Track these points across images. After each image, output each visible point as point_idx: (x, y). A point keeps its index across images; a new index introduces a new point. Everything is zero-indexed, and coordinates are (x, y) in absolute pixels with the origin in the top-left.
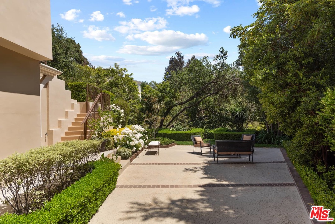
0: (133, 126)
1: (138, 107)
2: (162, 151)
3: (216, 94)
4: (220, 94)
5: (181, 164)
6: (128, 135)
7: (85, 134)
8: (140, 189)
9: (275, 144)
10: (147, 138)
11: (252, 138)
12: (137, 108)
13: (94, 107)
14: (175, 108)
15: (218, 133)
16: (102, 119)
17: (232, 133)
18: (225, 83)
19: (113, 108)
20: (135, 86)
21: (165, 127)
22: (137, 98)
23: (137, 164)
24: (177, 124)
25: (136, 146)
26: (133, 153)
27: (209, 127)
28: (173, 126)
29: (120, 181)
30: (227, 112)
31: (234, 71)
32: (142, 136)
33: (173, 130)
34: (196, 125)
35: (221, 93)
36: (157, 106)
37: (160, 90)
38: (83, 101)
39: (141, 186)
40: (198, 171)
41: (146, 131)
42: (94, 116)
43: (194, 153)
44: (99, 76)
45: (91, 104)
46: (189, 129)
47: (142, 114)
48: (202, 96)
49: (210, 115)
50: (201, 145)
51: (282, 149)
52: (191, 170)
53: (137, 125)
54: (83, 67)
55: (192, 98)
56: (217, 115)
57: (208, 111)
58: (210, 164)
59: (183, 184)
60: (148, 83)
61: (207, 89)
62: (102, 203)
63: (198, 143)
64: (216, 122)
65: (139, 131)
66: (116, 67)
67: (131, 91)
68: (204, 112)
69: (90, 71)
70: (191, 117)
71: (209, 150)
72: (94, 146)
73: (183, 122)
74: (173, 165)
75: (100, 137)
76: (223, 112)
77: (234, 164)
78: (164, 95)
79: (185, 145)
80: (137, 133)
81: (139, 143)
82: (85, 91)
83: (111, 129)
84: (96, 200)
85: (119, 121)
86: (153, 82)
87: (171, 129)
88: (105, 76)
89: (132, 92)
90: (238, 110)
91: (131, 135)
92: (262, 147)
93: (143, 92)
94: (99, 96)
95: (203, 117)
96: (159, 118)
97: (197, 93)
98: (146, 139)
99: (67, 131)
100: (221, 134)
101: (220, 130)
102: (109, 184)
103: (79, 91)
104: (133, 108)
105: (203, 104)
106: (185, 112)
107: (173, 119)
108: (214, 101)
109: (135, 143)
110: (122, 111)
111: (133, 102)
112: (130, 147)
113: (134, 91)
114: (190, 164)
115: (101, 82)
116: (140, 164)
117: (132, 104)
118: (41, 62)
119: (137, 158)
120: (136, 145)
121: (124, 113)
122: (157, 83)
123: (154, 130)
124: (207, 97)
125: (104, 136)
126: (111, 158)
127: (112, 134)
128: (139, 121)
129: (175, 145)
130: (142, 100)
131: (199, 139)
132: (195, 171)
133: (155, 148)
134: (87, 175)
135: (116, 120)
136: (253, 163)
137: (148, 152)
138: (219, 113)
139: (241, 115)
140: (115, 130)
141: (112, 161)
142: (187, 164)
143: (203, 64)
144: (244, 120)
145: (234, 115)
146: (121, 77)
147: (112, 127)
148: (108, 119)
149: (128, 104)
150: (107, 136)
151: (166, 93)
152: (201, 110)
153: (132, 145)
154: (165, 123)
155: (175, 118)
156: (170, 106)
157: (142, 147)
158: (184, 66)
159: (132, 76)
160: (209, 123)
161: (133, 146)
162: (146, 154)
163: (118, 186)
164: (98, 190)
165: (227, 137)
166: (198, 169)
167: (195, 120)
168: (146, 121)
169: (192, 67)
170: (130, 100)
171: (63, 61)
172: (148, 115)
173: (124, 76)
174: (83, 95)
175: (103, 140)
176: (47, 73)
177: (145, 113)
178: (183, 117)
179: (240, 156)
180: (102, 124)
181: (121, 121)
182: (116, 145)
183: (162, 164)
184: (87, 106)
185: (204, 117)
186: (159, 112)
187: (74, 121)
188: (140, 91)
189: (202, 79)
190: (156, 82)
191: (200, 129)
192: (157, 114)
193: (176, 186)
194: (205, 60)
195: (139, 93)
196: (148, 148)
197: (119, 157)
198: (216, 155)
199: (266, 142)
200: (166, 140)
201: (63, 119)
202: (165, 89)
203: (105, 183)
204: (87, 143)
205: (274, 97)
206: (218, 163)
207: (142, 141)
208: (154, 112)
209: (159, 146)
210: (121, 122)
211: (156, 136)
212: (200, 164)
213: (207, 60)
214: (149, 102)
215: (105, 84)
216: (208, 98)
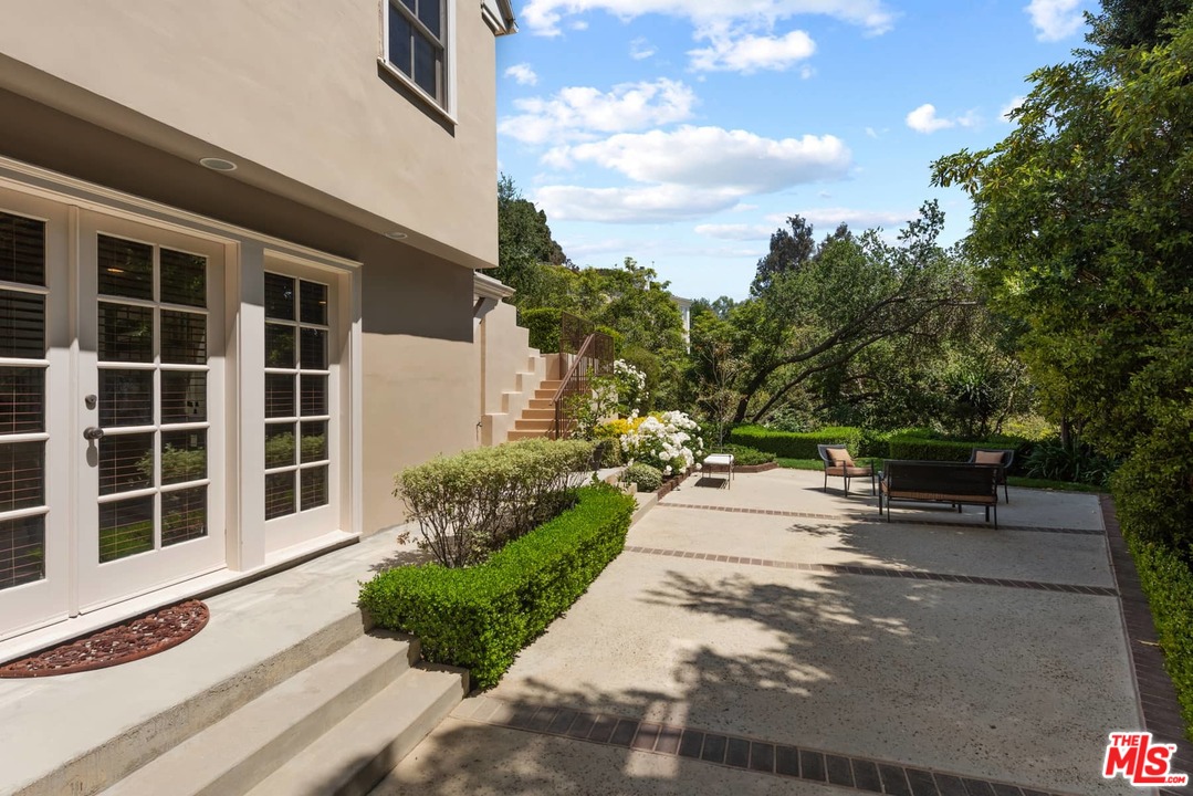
0: (666, 413)
1: (680, 367)
2: (739, 479)
3: (903, 332)
4: (915, 334)
5: (786, 514)
6: (654, 435)
7: (558, 428)
8: (679, 558)
9: (1086, 482)
10: (702, 444)
11: (1004, 459)
12: (679, 370)
13: (577, 367)
14: (781, 370)
15: (901, 441)
16: (595, 396)
17: (946, 443)
18: (931, 301)
19: (619, 368)
20: (674, 313)
21: (751, 419)
22: (680, 343)
23: (675, 505)
24: (785, 414)
25: (672, 462)
26: (665, 478)
27: (877, 425)
28: (771, 419)
29: (634, 535)
30: (934, 385)
31: (959, 268)
32: (689, 438)
33: (771, 429)
34: (840, 418)
35: (919, 330)
36: (728, 365)
37: (740, 325)
38: (552, 352)
39: (682, 553)
40: (830, 533)
41: (699, 429)
42: (576, 388)
43: (825, 490)
44: (588, 290)
45: (571, 359)
46: (816, 428)
47: (691, 384)
48: (859, 338)
49: (881, 391)
50: (845, 470)
51: (1106, 496)
52: (810, 530)
53: (678, 412)
54: (552, 269)
55: (830, 344)
56: (904, 393)
57: (876, 379)
58: (866, 520)
59: (785, 561)
60: (711, 303)
61: (875, 319)
62: (596, 575)
63: (838, 464)
64: (900, 410)
65: (681, 428)
66: (628, 266)
67: (664, 326)
68: (864, 384)
69: (567, 279)
70: (825, 394)
71: (870, 486)
72: (580, 454)
73: (799, 409)
74: (765, 516)
75: (589, 435)
76: (921, 383)
77: (936, 527)
78: (749, 336)
79: (804, 469)
80: (676, 432)
81: (681, 457)
82: (557, 328)
83: (613, 419)
84: (583, 566)
85: (632, 402)
86: (725, 299)
87: (767, 425)
88: (601, 289)
89: (666, 327)
90: (971, 378)
91: (662, 436)
92: (1038, 487)
93: (697, 328)
94: (588, 340)
95: (860, 398)
96: (735, 396)
97: (845, 330)
98: (699, 448)
99: (520, 418)
100: (912, 447)
101: (910, 435)
102: (610, 538)
103: (544, 329)
104: (669, 368)
105: (863, 359)
106: (808, 382)
107: (772, 401)
108: (897, 354)
109: (672, 455)
110: (642, 376)
111: (669, 353)
112: (659, 464)
113: (671, 326)
114: (812, 515)
115: (592, 305)
116: (682, 506)
117: (666, 360)
118: (478, 270)
119: (675, 492)
120: (672, 459)
121: (646, 381)
122: (734, 302)
123: (720, 426)
124: (873, 340)
125: (599, 434)
126: (614, 483)
127: (618, 431)
128: (683, 401)
129: (775, 466)
130: (692, 349)
131: (841, 455)
132: (820, 533)
133: (721, 471)
134: (564, 514)
135: (626, 399)
136: (996, 527)
137: (703, 479)
138: (909, 387)
139: (981, 394)
140: (623, 420)
141: (617, 489)
142: (802, 515)
143: (865, 250)
144: (989, 408)
145: (957, 394)
146: (641, 292)
147: (617, 414)
148: (610, 396)
149: (657, 358)
150: (605, 435)
151: (754, 331)
152: (856, 378)
153: (664, 459)
154: (751, 410)
155: (778, 397)
156: (764, 367)
157: (688, 465)
158: (812, 255)
159: (669, 289)
160: (879, 412)
161: (666, 463)
162: (697, 485)
163: (629, 549)
164: (587, 547)
165: (931, 452)
166: (829, 530)
167: (837, 405)
168: (702, 403)
169: (830, 261)
170: (662, 350)
171: (512, 259)
172: (705, 387)
173: (647, 287)
174: (552, 338)
175: (597, 441)
176: (485, 294)
177: (697, 383)
178: (800, 394)
179: (960, 508)
180: (594, 407)
181: (638, 400)
182: (624, 458)
183: (737, 510)
184: (562, 363)
185: (865, 397)
186: (736, 380)
187: (534, 398)
188: (686, 326)
189: (859, 292)
190: (731, 300)
191: (848, 429)
192: (729, 385)
193: (768, 563)
194: (870, 239)
195: (684, 331)
196: (702, 470)
197: (634, 485)
198: (885, 499)
199: (1054, 474)
200: (752, 453)
201: (513, 392)
202: (751, 322)
203: (603, 535)
204: (564, 446)
205: (1060, 347)
206: (889, 520)
207: (687, 451)
208: (720, 380)
209: (732, 468)
210: (638, 404)
211: (726, 440)
212: (836, 518)
213: (875, 240)
214: (708, 354)
215: (602, 309)
216: (875, 345)
